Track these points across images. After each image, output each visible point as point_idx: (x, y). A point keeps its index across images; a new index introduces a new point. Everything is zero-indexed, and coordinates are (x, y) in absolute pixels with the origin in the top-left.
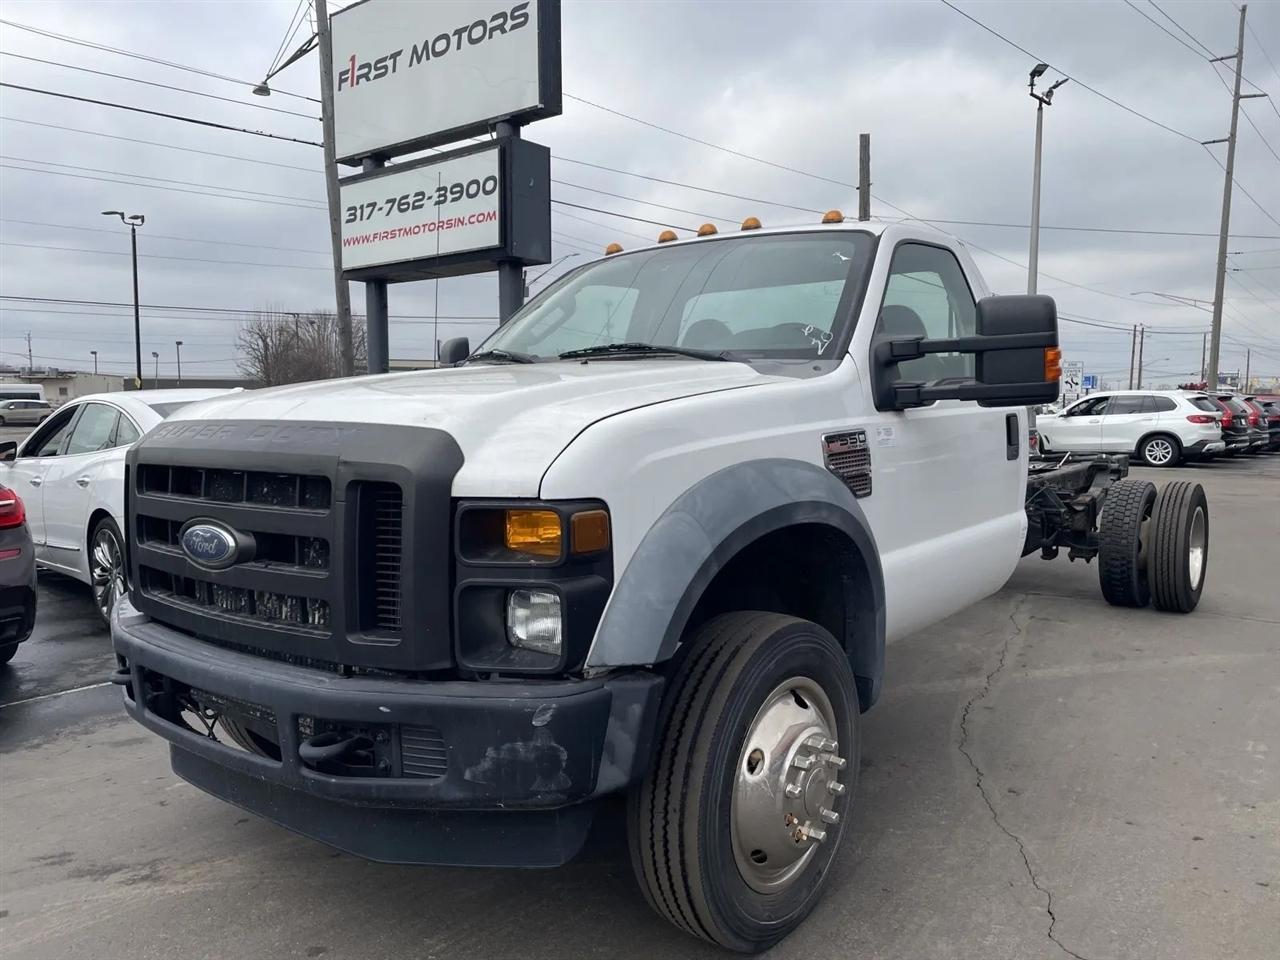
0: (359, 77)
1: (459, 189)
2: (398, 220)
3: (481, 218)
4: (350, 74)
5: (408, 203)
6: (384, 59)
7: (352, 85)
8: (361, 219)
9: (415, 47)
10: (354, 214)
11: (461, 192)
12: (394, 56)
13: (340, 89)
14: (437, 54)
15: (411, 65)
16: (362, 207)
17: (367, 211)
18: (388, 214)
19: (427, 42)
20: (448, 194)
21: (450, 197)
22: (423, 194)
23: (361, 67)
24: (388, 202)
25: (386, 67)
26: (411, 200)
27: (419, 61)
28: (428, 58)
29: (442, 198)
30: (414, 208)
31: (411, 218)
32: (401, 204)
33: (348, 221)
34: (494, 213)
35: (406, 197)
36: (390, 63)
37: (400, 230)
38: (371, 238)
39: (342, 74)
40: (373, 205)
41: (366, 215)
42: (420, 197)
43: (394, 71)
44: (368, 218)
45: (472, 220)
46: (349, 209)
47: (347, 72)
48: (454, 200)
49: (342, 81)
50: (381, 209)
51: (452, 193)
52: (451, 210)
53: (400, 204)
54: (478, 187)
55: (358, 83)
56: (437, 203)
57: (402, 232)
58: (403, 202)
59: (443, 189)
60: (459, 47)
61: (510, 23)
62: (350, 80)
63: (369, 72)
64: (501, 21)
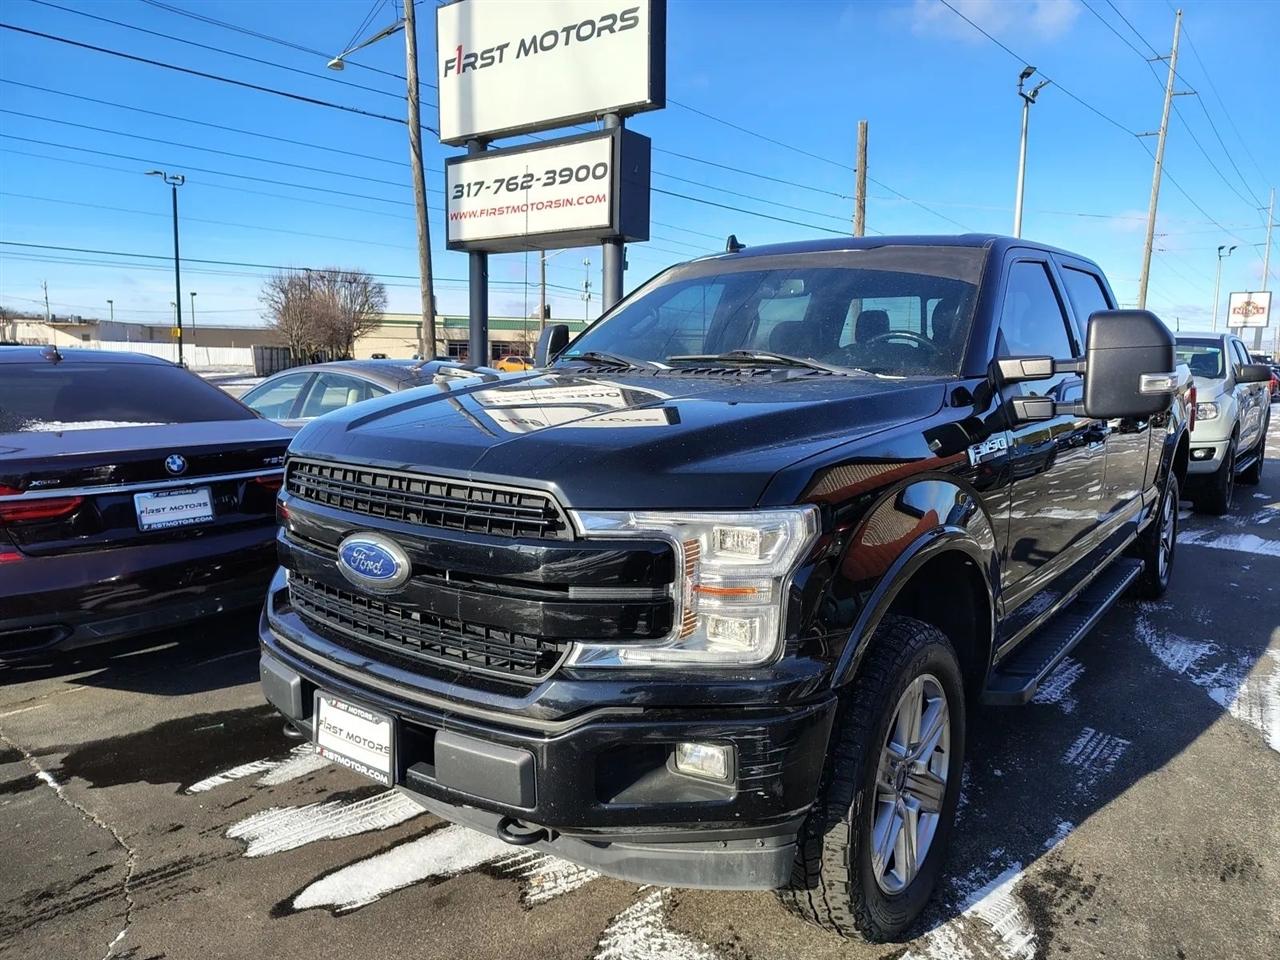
0: (465, 66)
1: (568, 173)
2: (506, 198)
3: (590, 200)
4: (456, 63)
5: (517, 184)
6: (491, 50)
7: (459, 72)
8: (468, 195)
9: (523, 42)
10: (462, 191)
11: (571, 176)
12: (501, 48)
13: (446, 75)
14: (544, 49)
15: (518, 57)
16: (469, 185)
17: (474, 189)
18: (496, 192)
19: (535, 37)
20: (557, 177)
21: (558, 179)
22: (532, 176)
23: (468, 57)
24: (496, 181)
25: (493, 58)
26: (520, 181)
27: (526, 54)
28: (536, 52)
29: (551, 180)
30: (522, 188)
31: (518, 198)
32: (511, 185)
33: (455, 197)
34: (604, 196)
35: (516, 178)
36: (496, 54)
37: (508, 208)
38: (478, 213)
39: (447, 62)
40: (482, 183)
41: (473, 192)
42: (529, 178)
43: (501, 61)
44: (476, 195)
45: (580, 201)
46: (457, 186)
47: (453, 60)
48: (562, 182)
49: (447, 68)
50: (488, 188)
51: (561, 176)
52: (558, 191)
53: (508, 184)
54: (590, 172)
55: (464, 71)
56: (545, 185)
57: (510, 210)
58: (511, 182)
59: (554, 172)
60: (567, 43)
61: (619, 24)
62: (456, 68)
63: (475, 61)
64: (610, 21)
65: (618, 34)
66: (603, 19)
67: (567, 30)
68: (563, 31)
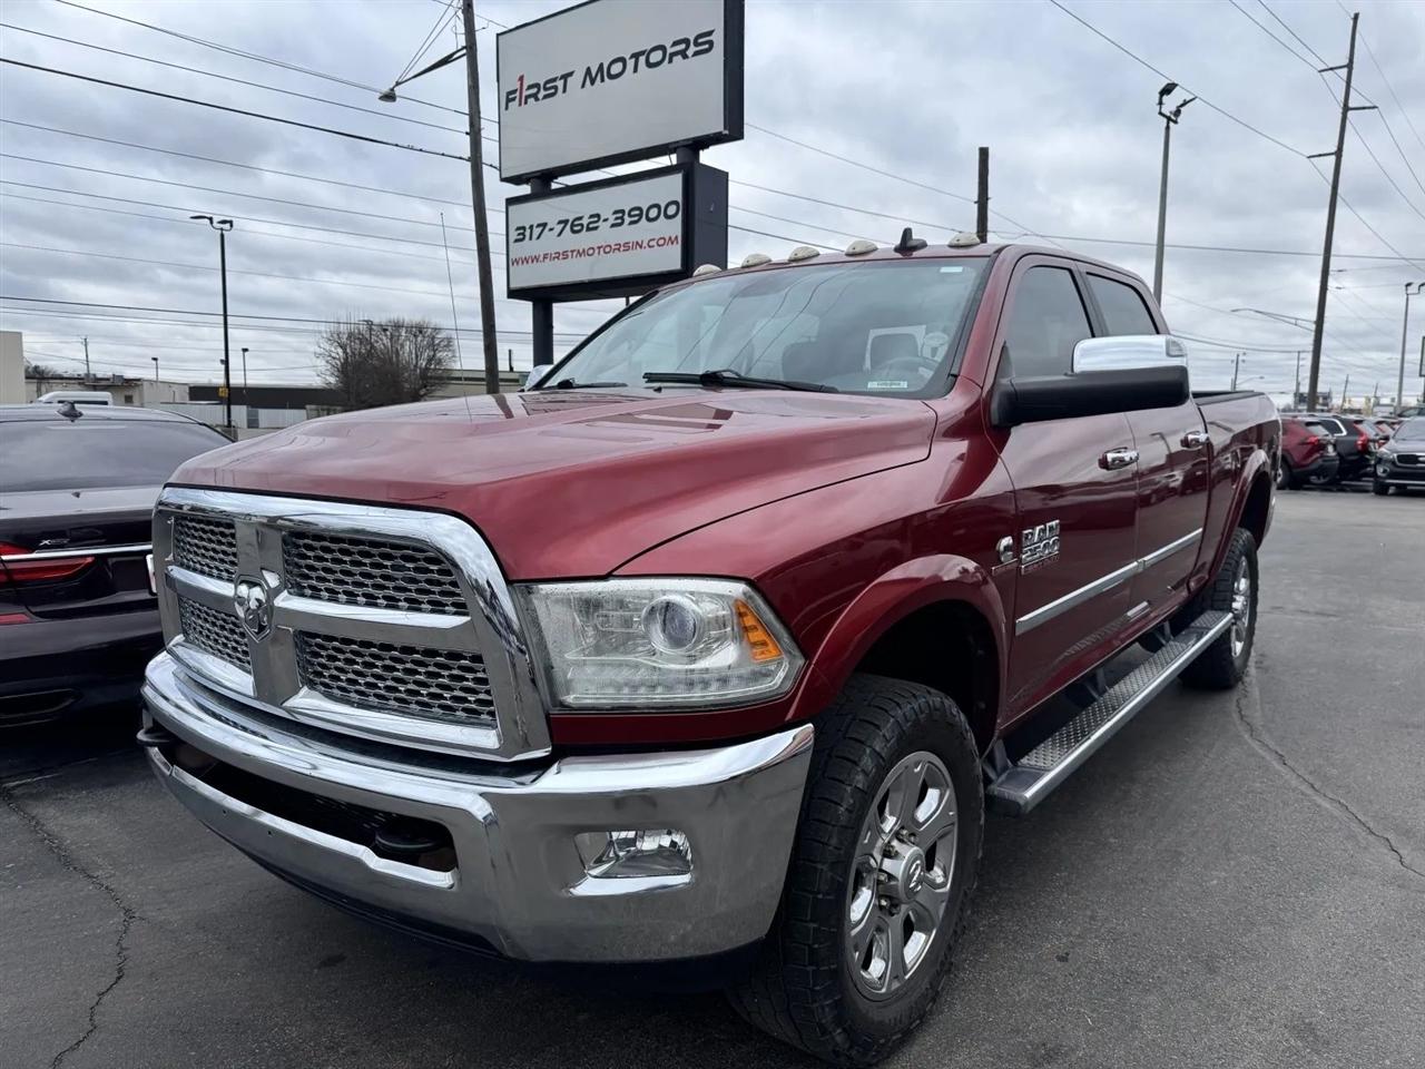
0: (527, 97)
1: (637, 212)
2: (570, 241)
3: (661, 242)
4: (518, 94)
5: (582, 225)
6: (554, 80)
7: (520, 105)
8: (531, 238)
9: (589, 70)
10: (523, 234)
11: (640, 216)
12: (565, 77)
13: (507, 108)
14: (612, 77)
15: (583, 86)
16: (531, 227)
17: (537, 231)
18: (560, 234)
19: (601, 65)
20: (626, 217)
21: (627, 219)
22: (598, 216)
23: (530, 87)
24: (560, 222)
25: (556, 88)
26: (585, 222)
27: (593, 82)
28: (603, 80)
29: (619, 221)
30: (589, 229)
31: (585, 240)
32: (575, 226)
33: (516, 241)
34: (676, 238)
35: (580, 218)
36: (560, 84)
37: (572, 251)
38: (541, 258)
40: (544, 225)
41: (535, 234)
42: (596, 219)
43: (564, 91)
44: (538, 238)
45: (651, 244)
46: (518, 229)
47: (514, 92)
48: (631, 223)
49: (508, 100)
50: (551, 229)
51: (630, 216)
52: (628, 233)
53: (573, 225)
54: (662, 211)
55: (526, 103)
56: (613, 226)
57: (575, 254)
58: (576, 223)
59: (623, 212)
60: (635, 70)
61: (693, 49)
62: (517, 100)
63: (538, 92)
64: (683, 46)
65: (693, 61)
66: (675, 44)
67: (636, 56)
68: (632, 57)
